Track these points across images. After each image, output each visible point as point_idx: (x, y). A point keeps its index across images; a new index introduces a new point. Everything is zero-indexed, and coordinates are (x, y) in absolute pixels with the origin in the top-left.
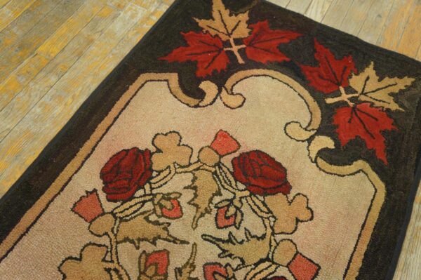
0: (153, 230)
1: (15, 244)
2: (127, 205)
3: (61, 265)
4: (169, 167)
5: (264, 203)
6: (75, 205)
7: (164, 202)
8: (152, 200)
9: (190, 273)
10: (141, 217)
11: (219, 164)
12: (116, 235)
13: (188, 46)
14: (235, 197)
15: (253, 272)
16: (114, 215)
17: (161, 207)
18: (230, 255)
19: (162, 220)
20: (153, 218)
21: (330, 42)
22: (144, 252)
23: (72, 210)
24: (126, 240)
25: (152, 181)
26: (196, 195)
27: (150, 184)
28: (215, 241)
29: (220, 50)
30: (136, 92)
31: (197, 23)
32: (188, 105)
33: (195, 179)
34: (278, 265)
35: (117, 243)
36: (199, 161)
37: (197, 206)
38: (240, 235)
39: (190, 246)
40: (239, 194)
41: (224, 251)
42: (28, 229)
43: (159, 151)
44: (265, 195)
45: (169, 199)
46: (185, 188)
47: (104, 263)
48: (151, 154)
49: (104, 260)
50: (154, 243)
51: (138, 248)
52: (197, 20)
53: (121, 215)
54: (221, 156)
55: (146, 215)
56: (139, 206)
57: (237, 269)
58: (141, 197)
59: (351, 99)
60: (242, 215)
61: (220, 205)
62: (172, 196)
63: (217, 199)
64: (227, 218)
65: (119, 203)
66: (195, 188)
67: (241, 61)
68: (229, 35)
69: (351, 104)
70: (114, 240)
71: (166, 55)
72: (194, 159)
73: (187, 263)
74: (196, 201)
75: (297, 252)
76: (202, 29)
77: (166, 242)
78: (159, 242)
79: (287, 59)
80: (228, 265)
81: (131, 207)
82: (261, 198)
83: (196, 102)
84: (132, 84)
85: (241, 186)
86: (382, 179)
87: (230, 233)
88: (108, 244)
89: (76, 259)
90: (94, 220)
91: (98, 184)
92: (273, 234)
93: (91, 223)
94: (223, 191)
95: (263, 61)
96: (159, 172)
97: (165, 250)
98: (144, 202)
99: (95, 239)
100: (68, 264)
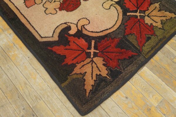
1: (31, 25)
3: (46, 13)
6: (27, 7)
23: (28, 8)
42: (28, 21)
47: (52, 2)
49: (51, 2)
89: (46, 10)
90: (35, 3)
93: (36, 4)
99: (42, 4)
100: (47, 12)
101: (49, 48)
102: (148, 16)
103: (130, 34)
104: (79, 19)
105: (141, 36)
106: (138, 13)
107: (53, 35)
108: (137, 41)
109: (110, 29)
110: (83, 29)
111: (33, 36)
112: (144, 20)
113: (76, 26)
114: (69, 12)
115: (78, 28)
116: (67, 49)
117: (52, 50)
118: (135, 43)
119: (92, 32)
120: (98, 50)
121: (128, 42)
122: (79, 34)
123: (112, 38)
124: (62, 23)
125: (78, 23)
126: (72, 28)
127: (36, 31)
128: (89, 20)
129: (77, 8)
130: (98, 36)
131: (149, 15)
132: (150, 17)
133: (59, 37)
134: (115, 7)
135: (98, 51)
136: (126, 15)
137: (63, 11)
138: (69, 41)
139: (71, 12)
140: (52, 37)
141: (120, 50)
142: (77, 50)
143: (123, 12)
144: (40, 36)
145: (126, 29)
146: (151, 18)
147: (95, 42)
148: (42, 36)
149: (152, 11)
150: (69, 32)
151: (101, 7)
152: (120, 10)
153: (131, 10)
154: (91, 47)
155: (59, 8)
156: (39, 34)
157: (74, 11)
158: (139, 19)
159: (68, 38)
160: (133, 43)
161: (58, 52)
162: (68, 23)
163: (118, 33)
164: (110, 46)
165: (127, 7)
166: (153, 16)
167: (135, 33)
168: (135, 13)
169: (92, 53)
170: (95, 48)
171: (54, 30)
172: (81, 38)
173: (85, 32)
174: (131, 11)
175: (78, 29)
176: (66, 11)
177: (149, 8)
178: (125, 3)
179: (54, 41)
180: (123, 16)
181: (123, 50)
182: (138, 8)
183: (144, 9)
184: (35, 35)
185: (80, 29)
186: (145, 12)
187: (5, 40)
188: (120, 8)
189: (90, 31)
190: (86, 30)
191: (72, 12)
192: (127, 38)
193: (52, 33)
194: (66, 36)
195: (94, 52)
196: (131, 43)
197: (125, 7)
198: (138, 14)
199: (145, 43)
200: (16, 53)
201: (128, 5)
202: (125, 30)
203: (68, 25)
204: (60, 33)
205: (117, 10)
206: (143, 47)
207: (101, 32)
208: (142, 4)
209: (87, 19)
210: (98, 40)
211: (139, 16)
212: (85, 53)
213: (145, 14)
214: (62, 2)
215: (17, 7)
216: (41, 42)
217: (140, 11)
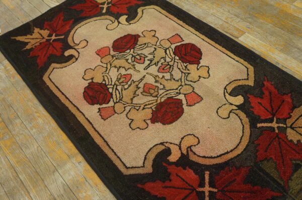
0: (133, 88)
1: (110, 148)
2: (114, 96)
3: (132, 128)
4: (103, 76)
5: (140, 45)
6: (102, 118)
7: (121, 81)
8: (117, 86)
9: (159, 78)
10: (123, 91)
11: (113, 57)
12: (127, 103)
13: (38, 56)
14: (132, 55)
15: (169, 56)
16: (117, 102)
17: (123, 82)
18: (158, 62)
19: (129, 83)
20: (126, 87)
21: (74, 3)
22: (141, 93)
23: (105, 120)
24: (132, 100)
25: (107, 84)
26: (124, 67)
27: (108, 85)
28: (149, 66)
29: (50, 44)
30: (52, 82)
31: (27, 49)
32: (74, 63)
33: (115, 67)
34: (170, 47)
35: (132, 103)
36: (107, 64)
37: (129, 69)
38: (150, 57)
39: (147, 75)
40: (132, 52)
41: (155, 64)
42: (105, 141)
43: (92, 79)
44: (136, 44)
45: (120, 79)
46: (118, 71)
48: (92, 82)
49: (138, 110)
50: (139, 88)
51: (138, 95)
52: (25, 49)
53: (118, 99)
54: (110, 54)
55: (123, 89)
56: (117, 92)
57: (165, 61)
58: (113, 90)
59: (107, 4)
60: (142, 54)
61: (133, 60)
62: (119, 77)
63: (130, 61)
64: (140, 59)
65: (112, 100)
66: (120, 67)
67: (62, 37)
68: (43, 38)
69: (110, 5)
70: (130, 105)
71: (38, 66)
72: (105, 66)
73: (154, 78)
74: (127, 68)
75: (168, 40)
76: (32, 48)
77: (141, 83)
78: (139, 86)
79: (73, 20)
80: (162, 64)
81: (116, 95)
82: (137, 46)
83: (74, 59)
84: (46, 84)
85: (128, 51)
86: (150, 5)
87: (148, 60)
88: (130, 107)
89: (131, 122)
90: (115, 111)
91: (97, 107)
92: (156, 45)
93: (116, 113)
94: (127, 58)
95: (68, 29)
96: (104, 80)
97: (144, 84)
98: (116, 89)
99: (125, 112)
100: (133, 126)
101: (139, 185)
102: (291, 127)
103: (266, 159)
104: (182, 136)
105: (283, 162)
106: (274, 122)
107: (144, 163)
108: (278, 172)
109: (231, 151)
110: (190, 153)
111: (114, 165)
112: (286, 134)
113: (178, 148)
114: (167, 125)
115: (181, 151)
116: (166, 187)
117: (143, 189)
118: (275, 174)
119: (204, 157)
120: (216, 188)
121: (263, 173)
122: (185, 161)
123: (236, 167)
124: (157, 143)
125: (181, 142)
126: (172, 151)
127: (118, 157)
128: (198, 138)
129: (178, 118)
130: (214, 165)
131: (293, 126)
132: (295, 129)
133: (153, 166)
134: (237, 115)
135: (215, 190)
136: (256, 127)
137: (156, 124)
138: (170, 174)
139: (169, 125)
140: (142, 167)
141: (252, 187)
142: (182, 189)
143: (249, 121)
144: (124, 165)
145: (257, 151)
146: (297, 132)
147: (210, 174)
148: (128, 165)
149: (298, 119)
150: (168, 158)
151: (215, 115)
152: (246, 120)
153: (263, 118)
154: (205, 184)
155: (151, 119)
156: (123, 163)
157: (174, 124)
158: (277, 134)
159: (167, 169)
160: (272, 174)
161: (154, 193)
162: (166, 143)
163: (246, 159)
164: (235, 180)
165: (255, 113)
166: (299, 127)
167: (274, 158)
168: (269, 123)
169: (207, 194)
170: (212, 184)
171: (146, 156)
172: (187, 168)
173: (193, 158)
174: (262, 120)
175: (182, 153)
176: (162, 124)
177: (291, 114)
178: (253, 108)
179: (146, 174)
180: (250, 128)
181: (256, 188)
182: (274, 115)
183: (284, 116)
184: (117, 164)
185: (185, 152)
186: (286, 122)
187: (72, 173)
188: (245, 116)
189: (201, 155)
190: (195, 154)
191: (171, 125)
192: (261, 165)
193: (143, 161)
194: (164, 164)
195: (209, 191)
196: (268, 175)
197: (253, 113)
198: (274, 125)
199: (292, 174)
200: (89, 193)
201: (258, 110)
202: (256, 153)
203: (165, 146)
204: (154, 160)
205: (241, 120)
206: (290, 181)
207: (218, 157)
208: (279, 108)
209: (195, 137)
210: (214, 170)
211: (276, 129)
212: (195, 194)
213: (286, 124)
214: (154, 109)
215: (89, 119)
216: (126, 175)
217: (277, 120)
